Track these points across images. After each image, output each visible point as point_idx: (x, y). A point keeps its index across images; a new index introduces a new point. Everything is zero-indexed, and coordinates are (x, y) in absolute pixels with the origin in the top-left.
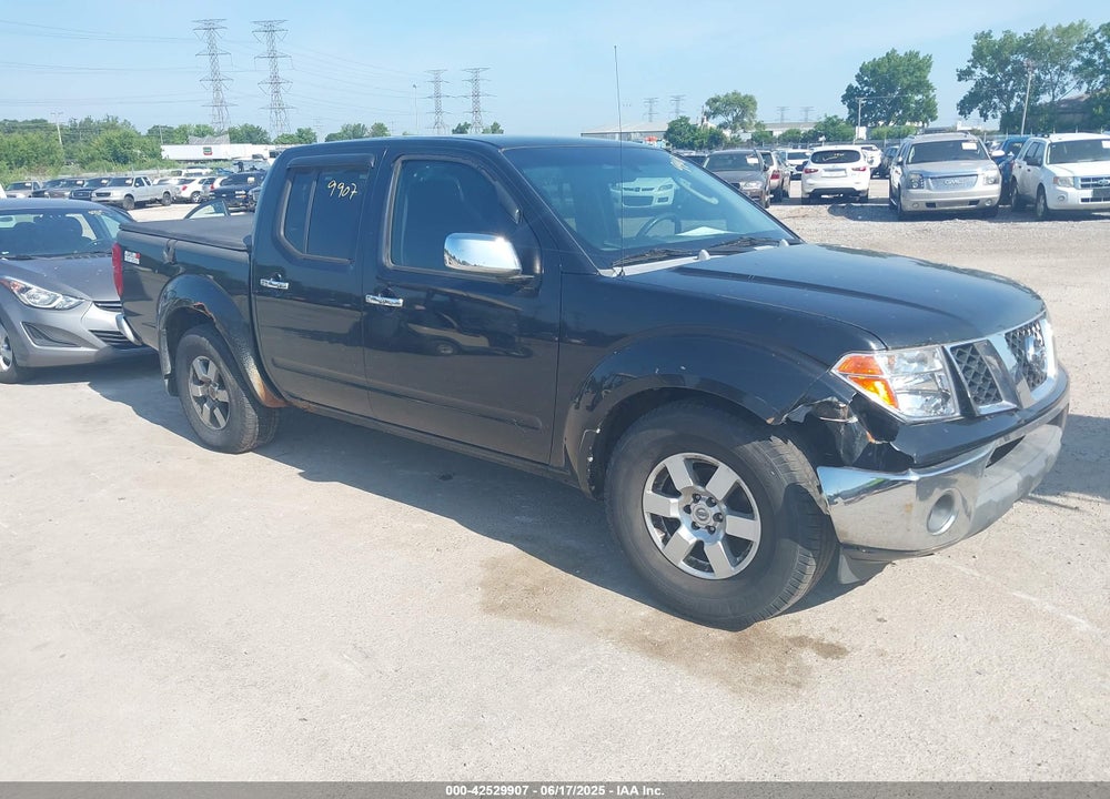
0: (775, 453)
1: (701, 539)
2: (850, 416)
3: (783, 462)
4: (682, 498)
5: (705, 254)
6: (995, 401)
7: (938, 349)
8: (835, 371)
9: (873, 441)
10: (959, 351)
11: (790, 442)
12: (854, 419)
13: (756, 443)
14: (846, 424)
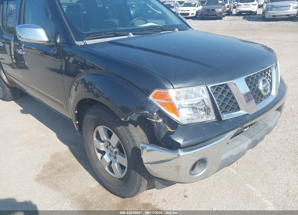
0: (129, 133)
1: (112, 160)
2: (158, 119)
3: (131, 137)
4: (105, 143)
5: (131, 35)
6: (236, 111)
7: (204, 88)
8: (151, 97)
9: (171, 130)
10: (218, 88)
11: (138, 127)
12: (160, 120)
13: (122, 127)
14: (156, 122)
